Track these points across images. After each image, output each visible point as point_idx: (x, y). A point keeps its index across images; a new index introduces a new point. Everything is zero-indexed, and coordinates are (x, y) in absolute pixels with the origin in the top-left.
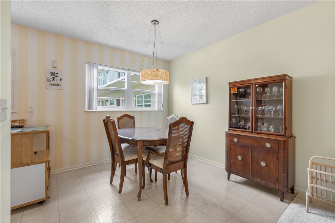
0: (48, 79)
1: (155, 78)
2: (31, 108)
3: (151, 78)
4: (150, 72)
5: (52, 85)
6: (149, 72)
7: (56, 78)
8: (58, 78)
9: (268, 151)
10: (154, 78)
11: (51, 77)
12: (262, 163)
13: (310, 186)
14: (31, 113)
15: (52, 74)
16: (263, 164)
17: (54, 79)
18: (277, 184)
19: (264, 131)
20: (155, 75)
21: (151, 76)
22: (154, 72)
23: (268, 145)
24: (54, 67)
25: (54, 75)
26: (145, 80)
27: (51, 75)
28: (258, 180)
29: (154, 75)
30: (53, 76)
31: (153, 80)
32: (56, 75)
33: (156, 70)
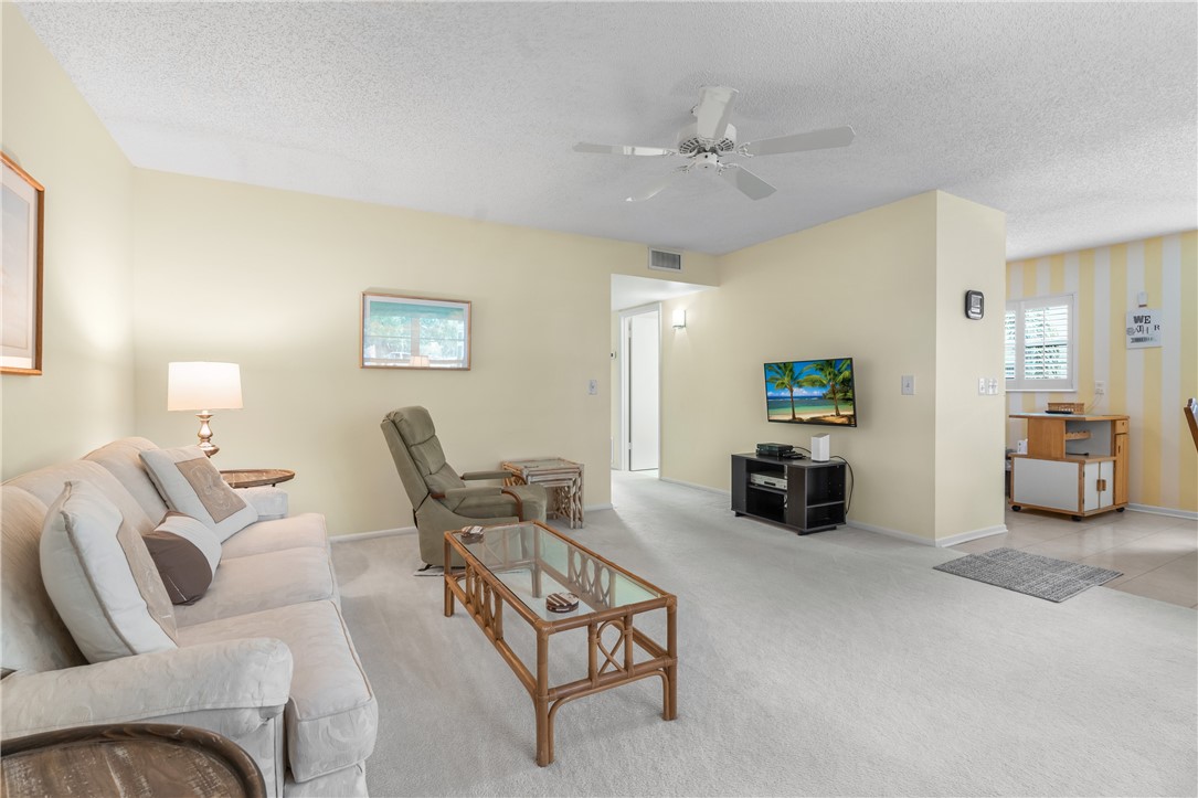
0: (1130, 331)
2: (1099, 385)
5: (1138, 340)
7: (1145, 326)
8: (1151, 326)
11: (1135, 326)
14: (1099, 393)
15: (1137, 319)
17: (1141, 329)
24: (1141, 306)
25: (1141, 322)
30: (1139, 324)
32: (1146, 319)
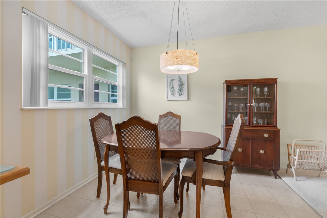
3: (191, 63)
4: (190, 54)
6: (188, 54)
9: (266, 140)
10: (194, 64)
12: (260, 151)
13: (297, 162)
16: (262, 152)
18: (273, 166)
19: (260, 124)
21: (191, 60)
23: (266, 135)
26: (182, 64)
28: (257, 166)
29: (193, 60)
33: (195, 54)
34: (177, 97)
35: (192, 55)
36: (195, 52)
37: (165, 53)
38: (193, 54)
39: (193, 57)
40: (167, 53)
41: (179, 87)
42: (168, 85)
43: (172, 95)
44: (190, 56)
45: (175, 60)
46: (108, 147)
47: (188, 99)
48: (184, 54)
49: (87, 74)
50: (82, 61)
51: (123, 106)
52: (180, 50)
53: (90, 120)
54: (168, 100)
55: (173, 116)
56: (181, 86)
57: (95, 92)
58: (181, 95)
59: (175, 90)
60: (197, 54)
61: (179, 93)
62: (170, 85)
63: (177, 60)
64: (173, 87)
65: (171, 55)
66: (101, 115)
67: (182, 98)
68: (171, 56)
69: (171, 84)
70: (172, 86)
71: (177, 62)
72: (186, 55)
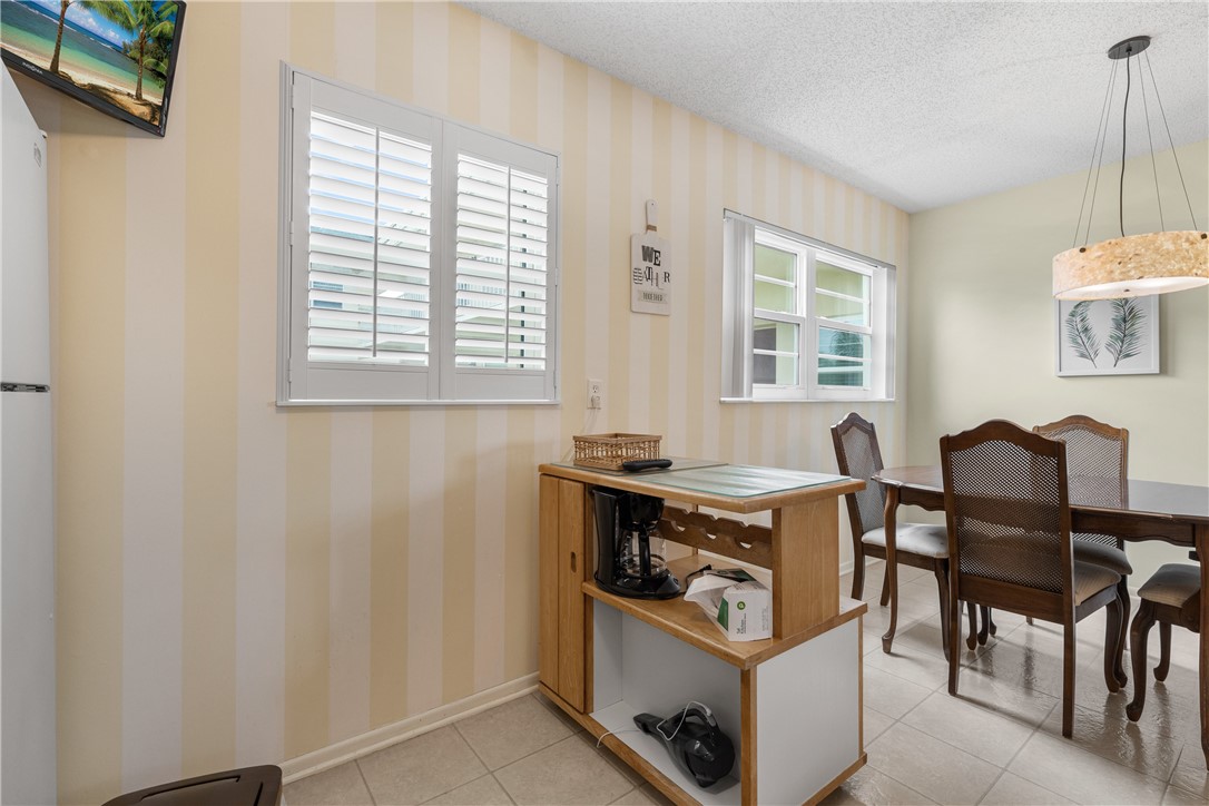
1: (1195, 271)
3: (1181, 269)
4: (1174, 243)
6: (1169, 246)
10: (1190, 270)
20: (1197, 259)
21: (1178, 262)
22: (1192, 243)
27: (645, 260)
29: (1190, 259)
31: (1187, 275)
33: (1199, 238)
34: (1105, 361)
35: (1186, 245)
36: (1196, 234)
37: (1077, 250)
38: (1187, 240)
39: (1187, 251)
40: (1083, 250)
41: (1118, 327)
42: (1064, 324)
43: (1083, 356)
44: (1177, 250)
45: (1115, 266)
46: (897, 493)
47: (1164, 369)
48: (1152, 247)
49: (805, 316)
50: (792, 285)
51: (888, 396)
52: (1133, 237)
53: (832, 429)
54: (1061, 374)
55: (1092, 431)
56: (1125, 321)
57: (820, 359)
58: (1128, 356)
59: (1096, 339)
60: (1204, 236)
61: (1118, 348)
62: (1070, 322)
63: (1124, 267)
64: (1086, 330)
65: (1099, 253)
66: (854, 421)
67: (1126, 366)
68: (1100, 257)
69: (1078, 319)
70: (1079, 326)
71: (1122, 273)
72: (1157, 250)
